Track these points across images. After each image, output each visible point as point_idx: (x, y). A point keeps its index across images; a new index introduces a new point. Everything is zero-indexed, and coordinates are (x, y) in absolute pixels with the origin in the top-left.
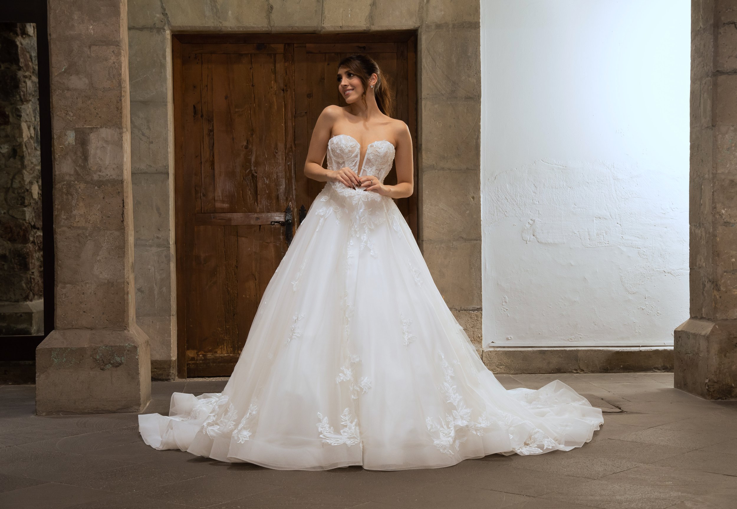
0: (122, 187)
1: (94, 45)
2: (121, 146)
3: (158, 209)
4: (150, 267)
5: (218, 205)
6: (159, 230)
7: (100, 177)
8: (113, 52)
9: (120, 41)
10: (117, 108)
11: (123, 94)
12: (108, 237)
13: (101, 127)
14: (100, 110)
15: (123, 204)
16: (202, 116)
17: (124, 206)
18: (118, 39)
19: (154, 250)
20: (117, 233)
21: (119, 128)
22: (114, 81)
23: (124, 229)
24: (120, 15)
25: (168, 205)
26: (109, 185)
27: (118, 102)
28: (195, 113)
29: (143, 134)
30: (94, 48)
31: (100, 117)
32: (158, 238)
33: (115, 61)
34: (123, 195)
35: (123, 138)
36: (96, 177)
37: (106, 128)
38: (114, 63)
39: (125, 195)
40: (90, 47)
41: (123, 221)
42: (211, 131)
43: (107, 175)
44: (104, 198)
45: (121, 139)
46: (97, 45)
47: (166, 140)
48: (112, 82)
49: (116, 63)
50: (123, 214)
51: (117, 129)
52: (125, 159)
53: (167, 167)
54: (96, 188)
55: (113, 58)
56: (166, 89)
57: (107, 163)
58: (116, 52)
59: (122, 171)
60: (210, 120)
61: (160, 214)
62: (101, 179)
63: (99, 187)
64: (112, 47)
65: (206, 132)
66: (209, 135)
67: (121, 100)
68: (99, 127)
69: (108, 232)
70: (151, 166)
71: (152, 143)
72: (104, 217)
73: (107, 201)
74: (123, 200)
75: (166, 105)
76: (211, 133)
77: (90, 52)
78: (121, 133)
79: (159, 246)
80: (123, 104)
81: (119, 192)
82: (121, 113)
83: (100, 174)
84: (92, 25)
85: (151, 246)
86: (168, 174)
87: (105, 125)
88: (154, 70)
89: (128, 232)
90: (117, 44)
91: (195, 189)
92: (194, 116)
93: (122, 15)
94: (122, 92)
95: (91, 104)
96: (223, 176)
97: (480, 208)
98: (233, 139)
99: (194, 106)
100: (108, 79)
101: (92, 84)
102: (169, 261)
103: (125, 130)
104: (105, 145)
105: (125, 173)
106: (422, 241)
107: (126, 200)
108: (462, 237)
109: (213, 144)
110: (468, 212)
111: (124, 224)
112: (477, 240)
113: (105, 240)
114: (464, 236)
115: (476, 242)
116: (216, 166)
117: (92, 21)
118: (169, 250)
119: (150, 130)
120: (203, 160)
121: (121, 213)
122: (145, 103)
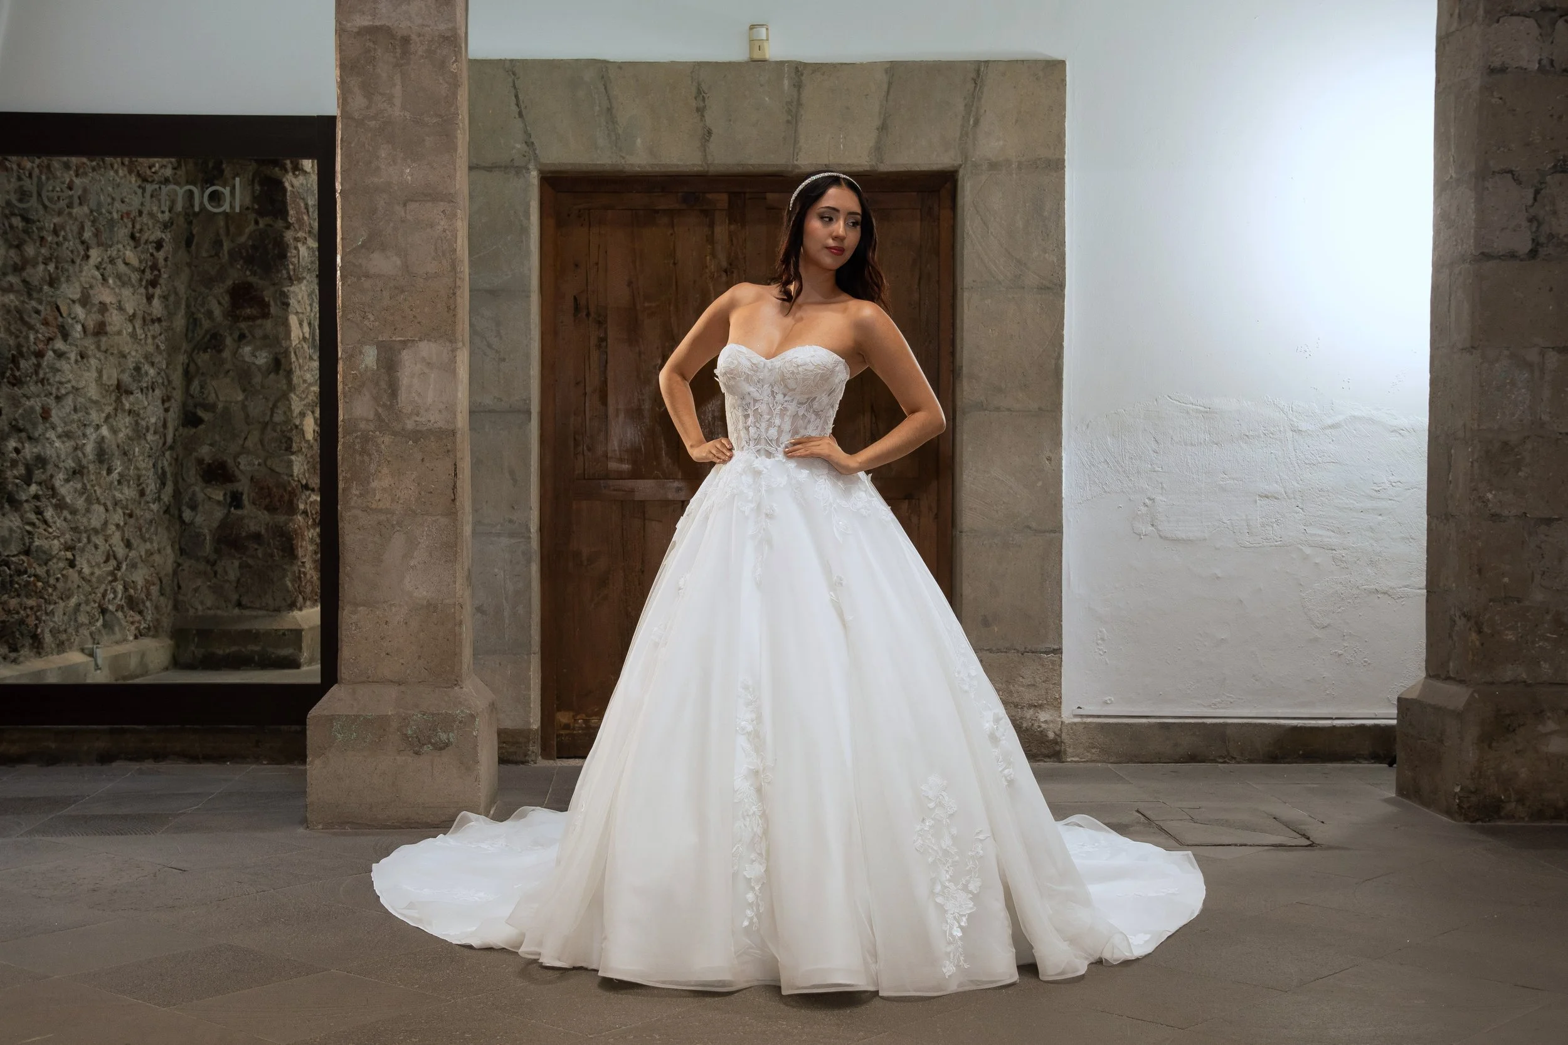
0: (454, 443)
1: (412, 201)
2: (454, 372)
3: (512, 473)
4: (496, 570)
5: (613, 465)
6: (513, 508)
7: (417, 425)
8: (443, 212)
9: (455, 193)
10: (449, 308)
11: (459, 283)
12: (428, 526)
13: (421, 340)
14: (419, 310)
15: (455, 471)
16: (588, 315)
17: (456, 475)
18: (452, 191)
19: (505, 541)
20: (444, 521)
21: (451, 341)
22: (444, 262)
23: (456, 513)
24: (456, 150)
25: (527, 465)
26: (432, 439)
27: (449, 298)
28: (577, 308)
29: (489, 346)
30: (412, 206)
31: (419, 323)
32: (511, 521)
33: (446, 227)
34: (456, 456)
35: (457, 358)
36: (410, 425)
37: (428, 340)
38: (444, 231)
39: (459, 455)
40: (405, 205)
41: (454, 500)
42: (603, 340)
43: (430, 421)
44: (423, 460)
45: (453, 360)
46: (416, 201)
47: (527, 356)
48: (441, 263)
49: (447, 231)
50: (455, 487)
51: (448, 344)
52: (460, 395)
53: (527, 401)
54: (411, 442)
55: (442, 223)
56: (530, 270)
57: (430, 400)
58: (447, 213)
59: (455, 415)
60: (601, 323)
61: (515, 481)
62: (418, 428)
63: (415, 442)
64: (442, 203)
65: (593, 341)
66: (599, 347)
67: (454, 294)
68: (417, 339)
69: (429, 519)
70: (501, 400)
71: (504, 360)
72: (423, 493)
73: (428, 465)
74: (455, 465)
75: (528, 297)
76: (604, 344)
77: (405, 213)
78: (453, 351)
79: (512, 535)
80: (459, 300)
81: (448, 451)
82: (454, 315)
83: (417, 419)
84: (409, 167)
85: (499, 535)
86: (529, 412)
87: (426, 336)
88: (509, 238)
89: (463, 519)
90: (450, 199)
91: (575, 439)
92: (575, 315)
93: (460, 150)
94: (457, 279)
95: (405, 300)
96: (622, 416)
97: (1061, 477)
98: (640, 353)
99: (575, 298)
100: (434, 259)
101: (407, 267)
102: (529, 561)
103: (460, 344)
104: (426, 371)
105: (459, 417)
106: (961, 532)
107: (460, 465)
108: (1029, 527)
109: (607, 362)
110: (1040, 484)
111: (455, 505)
112: (1055, 532)
113: (423, 532)
114: (1034, 525)
115: (1053, 535)
116: (611, 400)
117: (409, 161)
118: (530, 543)
119: (501, 338)
120: (588, 390)
121: (451, 486)
122: (493, 293)
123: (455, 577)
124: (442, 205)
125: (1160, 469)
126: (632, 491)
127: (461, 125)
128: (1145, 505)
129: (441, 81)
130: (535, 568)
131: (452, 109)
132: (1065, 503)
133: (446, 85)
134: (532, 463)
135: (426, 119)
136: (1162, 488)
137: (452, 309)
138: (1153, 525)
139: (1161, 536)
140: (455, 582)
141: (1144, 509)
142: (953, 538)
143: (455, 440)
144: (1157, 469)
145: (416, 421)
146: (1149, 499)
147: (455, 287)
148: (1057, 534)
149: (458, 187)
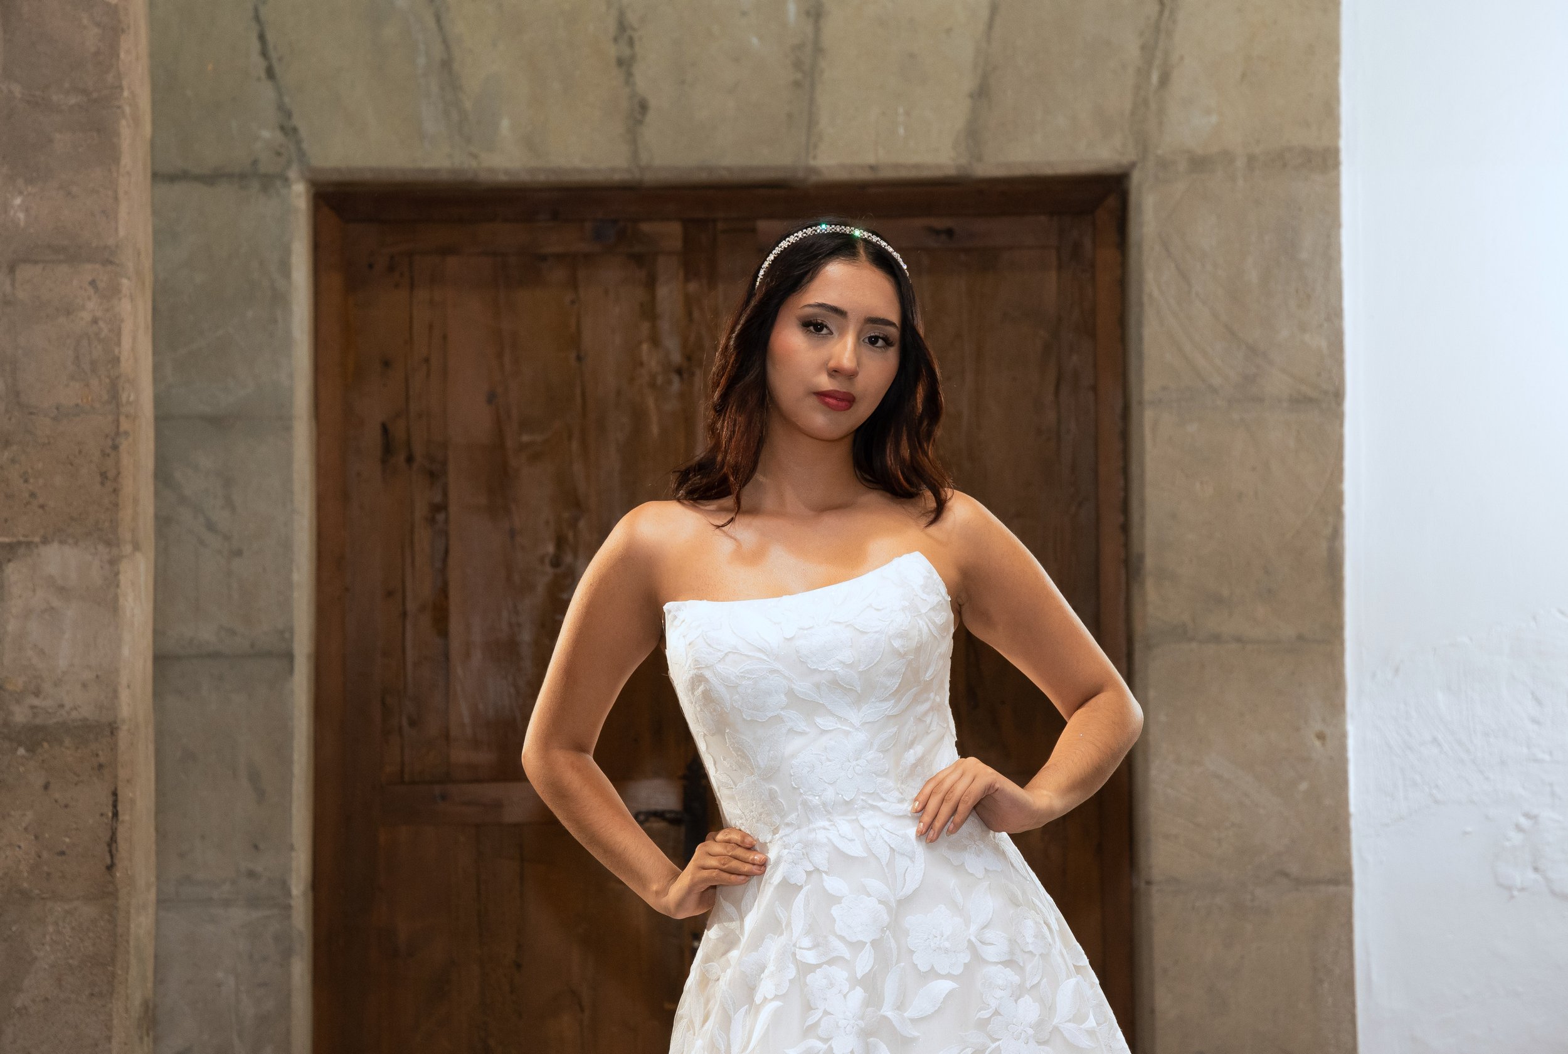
0: (114, 748)
1: (26, 261)
2: (114, 607)
3: (254, 777)
4: (220, 975)
5: (460, 755)
6: (256, 847)
7: (35, 715)
8: (93, 283)
9: (117, 246)
10: (104, 475)
11: (125, 425)
12: (56, 924)
13: (45, 541)
14: (41, 481)
15: (115, 806)
16: (410, 459)
17: (115, 814)
18: (111, 242)
19: (238, 915)
20: (88, 911)
21: (108, 544)
22: (94, 382)
23: (114, 894)
24: (117, 160)
25: (286, 762)
26: (67, 742)
27: (105, 455)
28: (388, 449)
29: (211, 526)
30: (26, 272)
31: (42, 507)
32: (251, 874)
33: (99, 314)
34: (116, 777)
35: (122, 577)
36: (20, 715)
37: (62, 542)
38: (95, 321)
39: (123, 773)
40: (12, 269)
41: (110, 868)
42: (441, 507)
43: (62, 706)
44: (46, 787)
45: (113, 580)
46: (36, 262)
47: (287, 545)
48: (87, 385)
49: (101, 324)
50: (113, 840)
51: (101, 548)
52: (126, 651)
53: (286, 634)
54: (21, 751)
55: (90, 305)
56: (291, 376)
57: (63, 664)
58: (101, 285)
59: (115, 692)
60: (435, 475)
61: (261, 795)
62: (38, 721)
63: (31, 749)
64: (89, 266)
65: (420, 511)
66: (432, 521)
67: (115, 447)
68: (37, 539)
69: (59, 908)
70: (232, 632)
71: (239, 553)
72: (45, 855)
73: (57, 796)
74: (115, 794)
75: (288, 429)
76: (440, 517)
77: (13, 285)
78: (113, 562)
79: (253, 902)
80: (126, 460)
81: (101, 766)
82: (115, 491)
83: (36, 702)
84: (21, 193)
85: (227, 903)
86: (290, 657)
87: (57, 534)
88: (250, 314)
89: (129, 904)
90: (107, 257)
91: (383, 703)
92: (384, 461)
93: (126, 161)
94: (122, 419)
95: (13, 461)
96: (477, 656)
97: (1345, 772)
98: (512, 534)
99: (385, 430)
100: (72, 378)
101: (17, 394)
102: (287, 955)
103: (128, 549)
104: (56, 603)
105: (124, 696)
106: (1149, 883)
107: (125, 793)
108: (1285, 874)
109: (447, 552)
110: (1304, 786)
111: (113, 876)
112: (1334, 882)
113: (44, 936)
114: (1294, 869)
115: (1332, 889)
116: (455, 625)
117: (20, 182)
118: (289, 917)
119: (233, 509)
120: (411, 606)
121: (107, 838)
122: (219, 422)
123: (109, 1027)
124: (89, 271)
125: (1547, 757)
126: (498, 805)
127: (127, 109)
128: (1519, 828)
129: (85, 21)
130: (300, 971)
131: (110, 78)
132: (1354, 823)
133: (96, 30)
134: (296, 757)
135: (55, 98)
136: (1553, 794)
137: (110, 478)
138: (1536, 869)
139: (1553, 893)
140: (109, 1039)
141: (1517, 838)
142: (1133, 892)
143: (116, 744)
144: (1540, 755)
145: (33, 707)
146: (1527, 815)
147: (118, 434)
148: (1342, 888)
149: (122, 233)
